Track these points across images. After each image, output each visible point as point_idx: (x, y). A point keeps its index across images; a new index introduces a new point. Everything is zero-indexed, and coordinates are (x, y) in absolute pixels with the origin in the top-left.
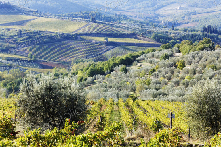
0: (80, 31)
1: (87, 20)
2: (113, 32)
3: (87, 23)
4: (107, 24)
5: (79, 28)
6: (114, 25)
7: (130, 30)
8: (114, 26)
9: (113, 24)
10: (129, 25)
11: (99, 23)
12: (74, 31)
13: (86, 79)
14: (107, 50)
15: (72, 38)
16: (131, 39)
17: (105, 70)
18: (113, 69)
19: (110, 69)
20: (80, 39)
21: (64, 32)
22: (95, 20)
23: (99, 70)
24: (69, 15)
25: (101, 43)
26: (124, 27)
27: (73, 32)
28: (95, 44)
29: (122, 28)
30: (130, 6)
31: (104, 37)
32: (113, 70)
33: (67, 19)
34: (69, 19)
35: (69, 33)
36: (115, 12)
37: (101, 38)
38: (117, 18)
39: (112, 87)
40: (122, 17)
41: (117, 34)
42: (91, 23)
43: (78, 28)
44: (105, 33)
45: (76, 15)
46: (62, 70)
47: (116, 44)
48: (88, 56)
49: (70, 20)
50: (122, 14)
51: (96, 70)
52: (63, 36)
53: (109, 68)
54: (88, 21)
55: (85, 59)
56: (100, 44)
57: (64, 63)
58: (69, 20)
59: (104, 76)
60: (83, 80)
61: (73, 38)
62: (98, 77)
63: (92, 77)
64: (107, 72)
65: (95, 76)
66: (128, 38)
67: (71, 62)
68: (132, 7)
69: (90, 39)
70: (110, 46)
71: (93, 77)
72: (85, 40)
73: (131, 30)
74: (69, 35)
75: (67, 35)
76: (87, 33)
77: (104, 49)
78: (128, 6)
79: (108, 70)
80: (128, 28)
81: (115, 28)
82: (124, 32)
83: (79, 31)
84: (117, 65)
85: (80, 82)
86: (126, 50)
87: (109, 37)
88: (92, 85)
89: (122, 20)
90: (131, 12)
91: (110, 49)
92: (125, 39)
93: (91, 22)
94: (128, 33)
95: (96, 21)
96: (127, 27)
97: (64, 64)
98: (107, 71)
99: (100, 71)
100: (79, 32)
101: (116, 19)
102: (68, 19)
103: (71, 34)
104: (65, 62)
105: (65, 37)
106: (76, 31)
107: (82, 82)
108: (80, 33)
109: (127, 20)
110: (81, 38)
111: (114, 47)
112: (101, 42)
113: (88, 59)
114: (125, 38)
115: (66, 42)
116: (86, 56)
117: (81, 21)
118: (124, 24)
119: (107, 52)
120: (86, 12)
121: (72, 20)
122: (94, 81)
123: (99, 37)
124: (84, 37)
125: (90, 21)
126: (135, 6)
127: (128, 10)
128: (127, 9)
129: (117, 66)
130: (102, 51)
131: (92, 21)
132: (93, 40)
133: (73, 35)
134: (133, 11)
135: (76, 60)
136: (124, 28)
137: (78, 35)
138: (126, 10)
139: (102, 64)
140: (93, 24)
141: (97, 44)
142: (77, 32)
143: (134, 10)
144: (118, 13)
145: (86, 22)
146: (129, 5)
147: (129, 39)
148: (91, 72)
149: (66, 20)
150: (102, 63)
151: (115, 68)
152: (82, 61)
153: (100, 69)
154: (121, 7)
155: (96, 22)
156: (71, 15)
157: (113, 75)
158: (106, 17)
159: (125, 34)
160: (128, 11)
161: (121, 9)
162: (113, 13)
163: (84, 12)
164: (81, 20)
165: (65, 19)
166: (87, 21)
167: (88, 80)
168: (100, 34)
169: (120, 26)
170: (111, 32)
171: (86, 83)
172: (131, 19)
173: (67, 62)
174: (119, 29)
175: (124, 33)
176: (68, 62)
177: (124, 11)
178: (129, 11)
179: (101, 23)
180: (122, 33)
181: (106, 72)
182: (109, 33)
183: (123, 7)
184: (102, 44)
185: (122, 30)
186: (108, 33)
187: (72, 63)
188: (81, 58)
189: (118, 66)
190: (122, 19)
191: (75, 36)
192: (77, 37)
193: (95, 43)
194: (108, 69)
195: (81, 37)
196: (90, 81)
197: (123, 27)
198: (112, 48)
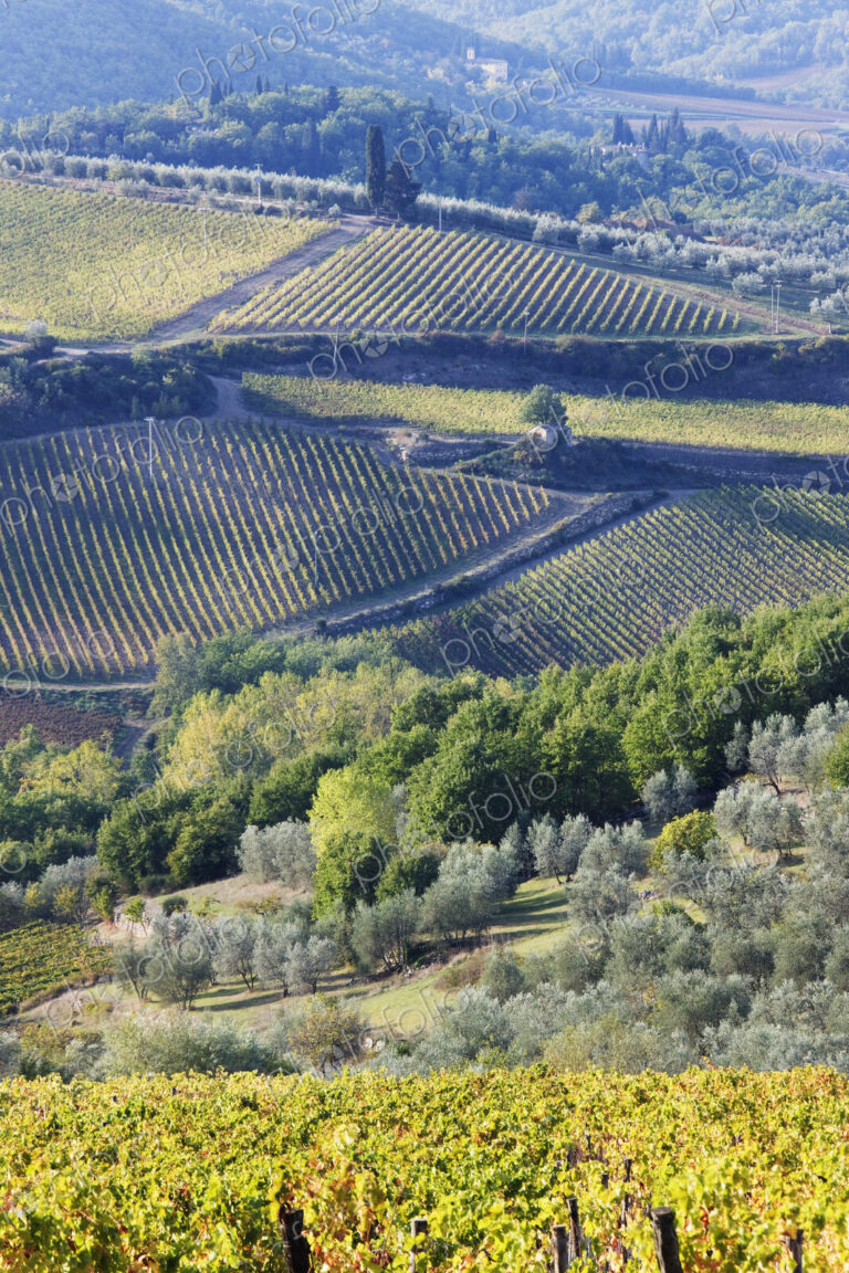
0: (239, 316)
1: (312, 194)
2: (623, 331)
3: (317, 225)
4: (548, 241)
5: (228, 284)
6: (633, 250)
7: (814, 303)
8: (626, 257)
9: (618, 233)
10: (791, 244)
11: (456, 220)
12: (174, 311)
13: (423, 875)
14: (561, 542)
15: (149, 399)
16: (832, 412)
17: (633, 764)
18: (731, 750)
19: (699, 754)
20: (242, 413)
21: (53, 332)
22: (416, 189)
23: (566, 758)
24: (86, 135)
25: (487, 452)
26: (751, 268)
27: (160, 328)
28: (423, 472)
29: (719, 281)
30: (769, 37)
31: (523, 385)
32: (731, 763)
33: (81, 172)
34: (101, 173)
35: (109, 341)
36: (598, 104)
37: (481, 397)
38: (632, 168)
39: (781, 962)
40: (692, 162)
41: (672, 352)
42: (364, 219)
43: (217, 287)
44: (524, 339)
45: (169, 130)
46: (61, 766)
47: (656, 469)
48: (336, 607)
49: (120, 185)
50: (688, 125)
51: (527, 764)
52: (43, 370)
53: (689, 743)
54: (331, 198)
55: (313, 647)
56: (477, 471)
57: (69, 689)
58: (103, 189)
59: (632, 832)
60: (388, 876)
61: (163, 400)
62: (558, 840)
63: (488, 848)
64: (667, 791)
65: (523, 832)
66: (795, 401)
67: (149, 671)
68: (789, 41)
69: (354, 409)
70: (589, 491)
71: (507, 846)
72: (307, 419)
73: (828, 303)
74: (113, 359)
75: (95, 362)
76: (319, 341)
77: (519, 530)
78: (749, 29)
79: (668, 765)
80: (795, 289)
81: (643, 282)
82: (755, 328)
83: (223, 318)
84: (785, 710)
85: (350, 905)
86: (782, 541)
87: (573, 393)
88: (500, 939)
89: (689, 191)
90: (778, 101)
91: (588, 530)
92: (757, 410)
93: (366, 211)
94: (793, 345)
95: (425, 198)
96: (788, 277)
97: (63, 696)
98: (661, 776)
99: (577, 779)
100: (231, 329)
101: (625, 179)
102: (94, 182)
103: (138, 352)
104: (72, 678)
105: (68, 383)
106: (195, 315)
107: (371, 900)
108: (237, 338)
109: (752, 196)
110: (253, 401)
111: (638, 508)
112: (492, 446)
113: (345, 646)
114: (761, 396)
115: (80, 440)
116: (322, 608)
117: (247, 201)
118: (735, 240)
119: (564, 562)
120: (278, 104)
121: (144, 194)
122: (511, 893)
123: (465, 386)
124: (287, 387)
125: (346, 203)
126: (830, 39)
127: (739, 85)
128: (728, 74)
129: (786, 722)
130: (497, 544)
131: (377, 197)
132: (397, 421)
133: (158, 365)
134: (798, 89)
135: (210, 655)
136: (745, 279)
137: (213, 358)
138: (720, 80)
139: (586, 694)
140: (386, 237)
141: (441, 472)
142: (204, 326)
143: (814, 77)
144: (641, 113)
145: (312, 215)
146: (752, 28)
147: (813, 410)
148: (470, 785)
149: (70, 193)
150: (597, 687)
151: (761, 738)
152: (277, 666)
153: (583, 753)
154: (658, 49)
155: (426, 217)
156: (110, 137)
157: (741, 816)
158: (511, 156)
159: (763, 352)
160: (748, 96)
161: (664, 69)
162: (574, 114)
163: (255, 103)
164: (244, 188)
165: (60, 171)
166: (321, 204)
167: (447, 881)
168: (477, 348)
169: (698, 262)
170: (594, 330)
171: (426, 915)
172: (799, 184)
173: (99, 676)
174: (688, 292)
175: (754, 338)
176: (116, 678)
177: (700, 89)
178: (762, 87)
179: (482, 223)
180: (730, 341)
181: (650, 789)
182: (579, 345)
183: (684, 49)
184: (495, 474)
185: (729, 306)
186: (562, 340)
187: (164, 678)
188: (260, 631)
189: (800, 715)
190: (690, 179)
191: (187, 369)
192: (211, 389)
193: (418, 460)
194: (674, 752)
195: (256, 381)
196: (480, 898)
197: (735, 269)
198: (616, 519)
